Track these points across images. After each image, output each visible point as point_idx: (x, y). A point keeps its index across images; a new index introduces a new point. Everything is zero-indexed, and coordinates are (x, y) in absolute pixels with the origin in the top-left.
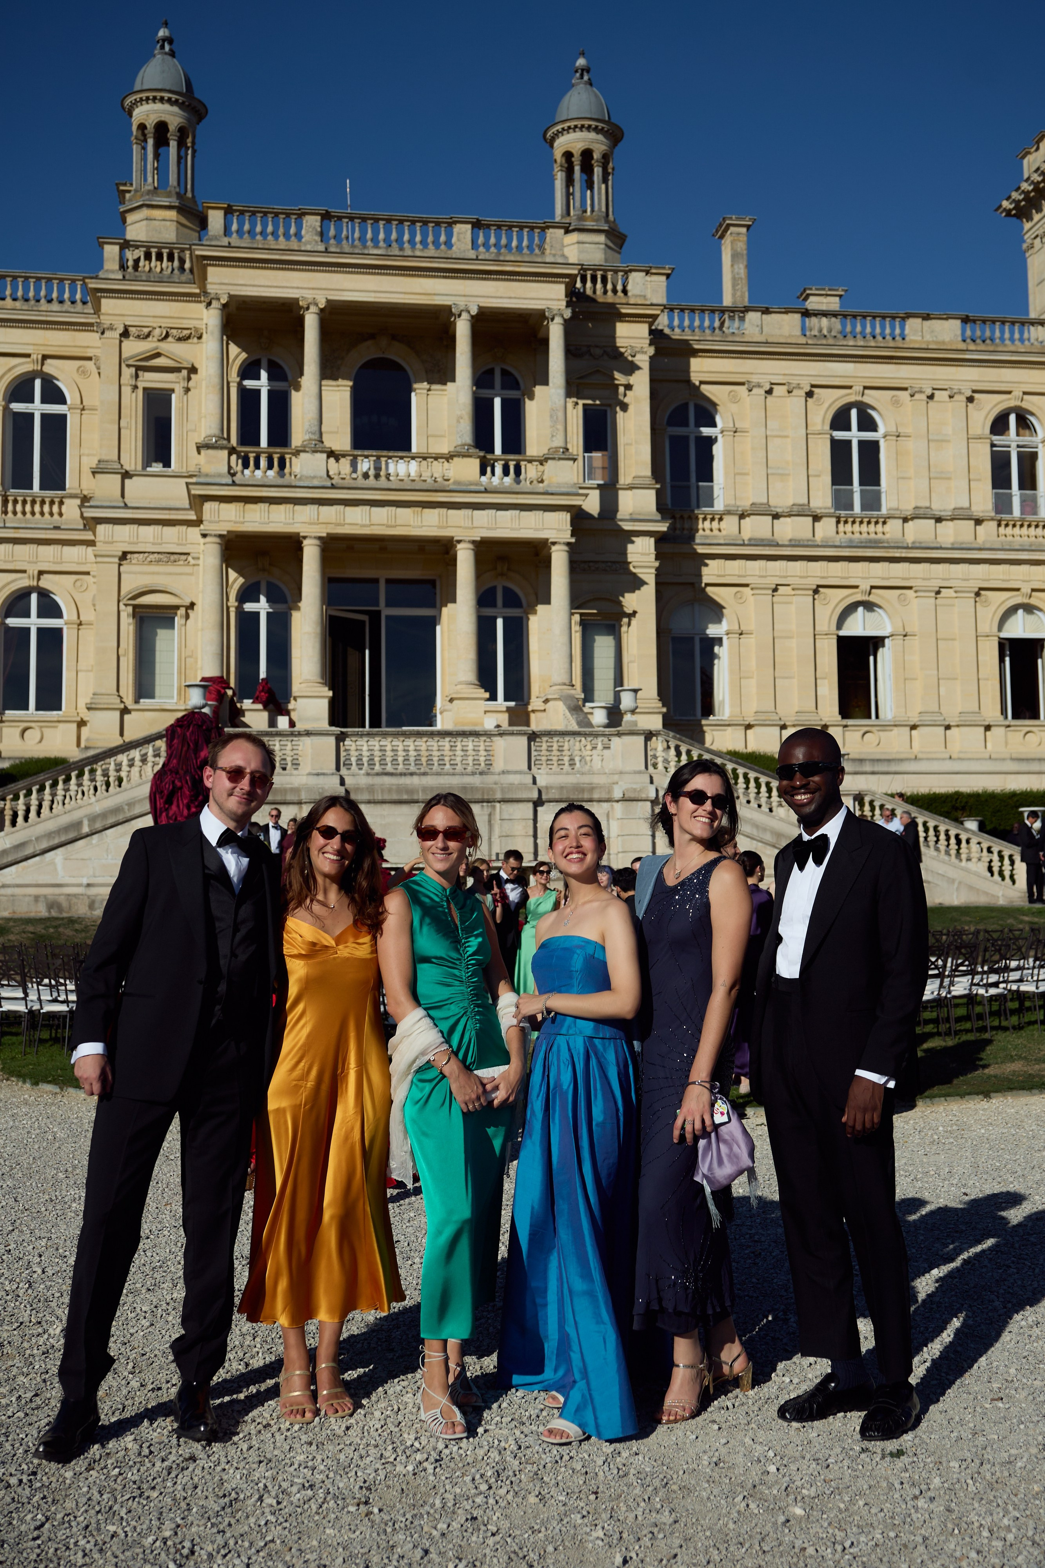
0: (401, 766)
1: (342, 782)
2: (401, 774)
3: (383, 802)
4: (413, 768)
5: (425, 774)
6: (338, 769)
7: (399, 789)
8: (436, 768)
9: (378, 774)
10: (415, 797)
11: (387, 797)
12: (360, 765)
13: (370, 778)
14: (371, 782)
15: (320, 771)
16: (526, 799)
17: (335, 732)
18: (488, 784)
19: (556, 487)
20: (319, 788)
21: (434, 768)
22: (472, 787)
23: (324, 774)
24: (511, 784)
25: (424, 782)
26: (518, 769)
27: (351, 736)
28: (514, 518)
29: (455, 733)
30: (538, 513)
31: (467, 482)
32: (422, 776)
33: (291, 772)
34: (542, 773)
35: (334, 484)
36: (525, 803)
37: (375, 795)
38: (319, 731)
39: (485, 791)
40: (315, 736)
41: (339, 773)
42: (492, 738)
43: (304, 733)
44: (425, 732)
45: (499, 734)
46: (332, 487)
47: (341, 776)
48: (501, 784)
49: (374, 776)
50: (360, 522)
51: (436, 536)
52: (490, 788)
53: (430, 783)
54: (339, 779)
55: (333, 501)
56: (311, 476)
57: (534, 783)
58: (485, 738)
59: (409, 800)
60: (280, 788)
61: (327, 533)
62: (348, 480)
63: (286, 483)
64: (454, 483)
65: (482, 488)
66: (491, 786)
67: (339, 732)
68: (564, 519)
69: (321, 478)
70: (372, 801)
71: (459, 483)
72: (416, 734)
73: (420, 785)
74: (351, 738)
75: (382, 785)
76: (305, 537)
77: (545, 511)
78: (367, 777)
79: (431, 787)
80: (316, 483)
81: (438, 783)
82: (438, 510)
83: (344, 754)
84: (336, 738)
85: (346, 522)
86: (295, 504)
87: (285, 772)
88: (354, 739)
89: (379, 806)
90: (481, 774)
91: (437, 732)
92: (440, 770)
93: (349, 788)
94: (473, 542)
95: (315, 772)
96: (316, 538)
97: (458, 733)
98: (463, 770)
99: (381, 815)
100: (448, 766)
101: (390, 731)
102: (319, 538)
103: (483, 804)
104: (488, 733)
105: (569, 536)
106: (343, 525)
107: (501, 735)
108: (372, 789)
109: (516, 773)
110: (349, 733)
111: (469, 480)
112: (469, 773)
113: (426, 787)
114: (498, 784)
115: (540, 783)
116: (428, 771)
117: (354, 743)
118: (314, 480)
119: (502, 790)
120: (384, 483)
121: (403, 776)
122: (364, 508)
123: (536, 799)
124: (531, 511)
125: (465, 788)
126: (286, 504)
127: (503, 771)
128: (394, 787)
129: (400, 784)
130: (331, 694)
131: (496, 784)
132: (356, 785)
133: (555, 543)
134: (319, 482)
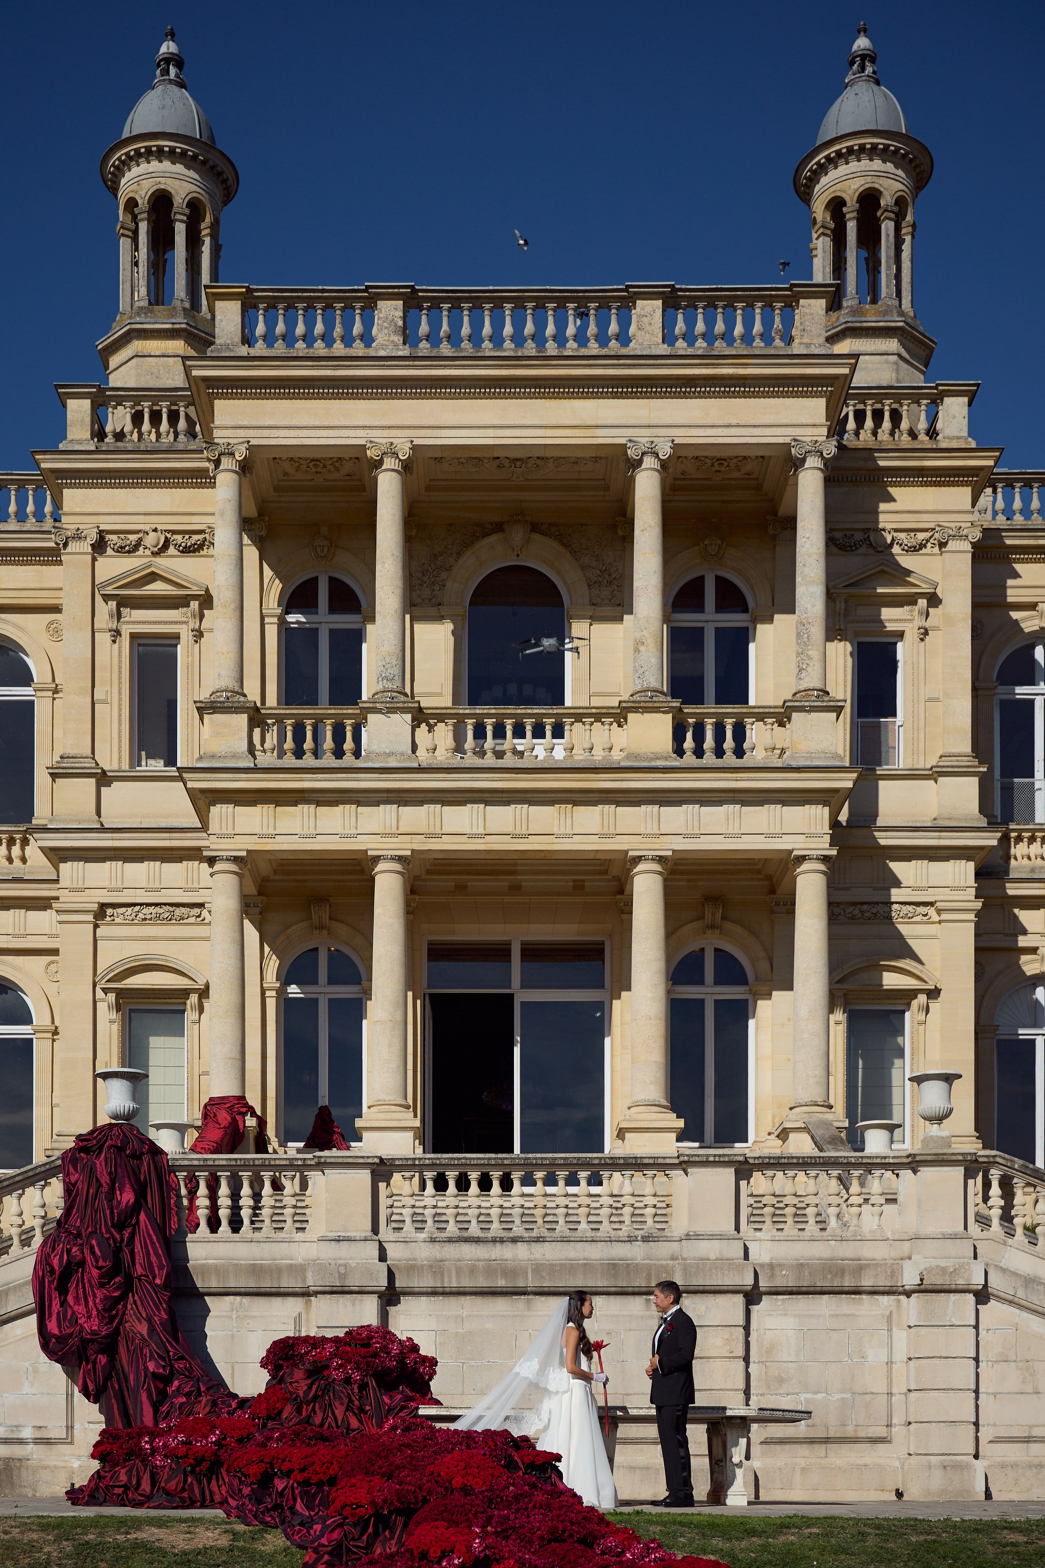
0: (496, 1226)
1: (383, 1257)
2: (494, 1241)
3: (460, 1293)
4: (518, 1230)
5: (539, 1240)
6: (375, 1230)
7: (491, 1268)
8: (561, 1228)
9: (450, 1240)
10: (521, 1284)
11: (467, 1283)
12: (419, 1223)
13: (437, 1245)
14: (438, 1256)
15: (342, 1234)
16: (731, 1288)
17: (370, 1161)
18: (659, 1260)
19: (806, 759)
20: (340, 1265)
21: (558, 1228)
22: (628, 1264)
23: (349, 1239)
24: (702, 1259)
25: (538, 1256)
26: (716, 1230)
27: (401, 1168)
28: (731, 817)
29: (596, 1162)
30: (772, 806)
31: (652, 756)
32: (533, 1244)
33: (292, 1236)
34: (762, 1238)
35: (424, 765)
36: (729, 1295)
37: (446, 1280)
38: (340, 1160)
39: (653, 1272)
40: (333, 1168)
41: (377, 1238)
42: (667, 1172)
43: (313, 1163)
44: (539, 1162)
45: (681, 1163)
46: (420, 770)
47: (380, 1242)
48: (684, 1259)
49: (443, 1244)
50: (467, 831)
51: (597, 851)
52: (662, 1266)
53: (548, 1257)
54: (378, 1247)
55: (423, 795)
56: (385, 753)
57: (746, 1257)
58: (655, 1172)
59: (509, 1289)
60: (269, 1265)
61: (413, 851)
62: (447, 759)
63: (343, 766)
64: (628, 757)
65: (676, 764)
66: (664, 1262)
67: (377, 1161)
68: (819, 816)
69: (402, 755)
70: (441, 1290)
71: (637, 757)
72: (524, 1164)
73: (529, 1260)
74: (403, 1173)
75: (459, 1260)
76: (376, 859)
77: (785, 803)
78: (431, 1245)
79: (551, 1265)
80: (393, 764)
81: (564, 1257)
82: (601, 806)
83: (390, 1202)
84: (372, 1172)
85: (445, 831)
86: (359, 804)
87: (280, 1235)
88: (407, 1174)
89: (452, 1300)
90: (646, 1239)
91: (562, 1162)
92: (568, 1233)
93: (397, 1265)
94: (661, 860)
95: (333, 1235)
96: (392, 859)
97: (603, 1162)
98: (613, 1233)
99: (457, 1317)
100: (583, 1226)
101: (474, 1159)
102: (400, 859)
103: (648, 1297)
104: (661, 1161)
105: (827, 846)
106: (439, 836)
107: (684, 1166)
108: (440, 1267)
109: (712, 1237)
110: (397, 1163)
111: (654, 751)
112: (624, 1239)
113: (542, 1265)
114: (677, 1259)
115: (757, 1257)
116: (546, 1234)
117: (407, 1182)
118: (391, 759)
119: (685, 1270)
120: (509, 761)
121: (498, 1244)
122: (476, 806)
123: (749, 1288)
124: (761, 803)
125: (614, 1266)
126: (345, 803)
127: (688, 1235)
128: (481, 1263)
129: (493, 1258)
130: (417, 1123)
131: (673, 1258)
132: (409, 1260)
133: (802, 859)
134: (399, 761)
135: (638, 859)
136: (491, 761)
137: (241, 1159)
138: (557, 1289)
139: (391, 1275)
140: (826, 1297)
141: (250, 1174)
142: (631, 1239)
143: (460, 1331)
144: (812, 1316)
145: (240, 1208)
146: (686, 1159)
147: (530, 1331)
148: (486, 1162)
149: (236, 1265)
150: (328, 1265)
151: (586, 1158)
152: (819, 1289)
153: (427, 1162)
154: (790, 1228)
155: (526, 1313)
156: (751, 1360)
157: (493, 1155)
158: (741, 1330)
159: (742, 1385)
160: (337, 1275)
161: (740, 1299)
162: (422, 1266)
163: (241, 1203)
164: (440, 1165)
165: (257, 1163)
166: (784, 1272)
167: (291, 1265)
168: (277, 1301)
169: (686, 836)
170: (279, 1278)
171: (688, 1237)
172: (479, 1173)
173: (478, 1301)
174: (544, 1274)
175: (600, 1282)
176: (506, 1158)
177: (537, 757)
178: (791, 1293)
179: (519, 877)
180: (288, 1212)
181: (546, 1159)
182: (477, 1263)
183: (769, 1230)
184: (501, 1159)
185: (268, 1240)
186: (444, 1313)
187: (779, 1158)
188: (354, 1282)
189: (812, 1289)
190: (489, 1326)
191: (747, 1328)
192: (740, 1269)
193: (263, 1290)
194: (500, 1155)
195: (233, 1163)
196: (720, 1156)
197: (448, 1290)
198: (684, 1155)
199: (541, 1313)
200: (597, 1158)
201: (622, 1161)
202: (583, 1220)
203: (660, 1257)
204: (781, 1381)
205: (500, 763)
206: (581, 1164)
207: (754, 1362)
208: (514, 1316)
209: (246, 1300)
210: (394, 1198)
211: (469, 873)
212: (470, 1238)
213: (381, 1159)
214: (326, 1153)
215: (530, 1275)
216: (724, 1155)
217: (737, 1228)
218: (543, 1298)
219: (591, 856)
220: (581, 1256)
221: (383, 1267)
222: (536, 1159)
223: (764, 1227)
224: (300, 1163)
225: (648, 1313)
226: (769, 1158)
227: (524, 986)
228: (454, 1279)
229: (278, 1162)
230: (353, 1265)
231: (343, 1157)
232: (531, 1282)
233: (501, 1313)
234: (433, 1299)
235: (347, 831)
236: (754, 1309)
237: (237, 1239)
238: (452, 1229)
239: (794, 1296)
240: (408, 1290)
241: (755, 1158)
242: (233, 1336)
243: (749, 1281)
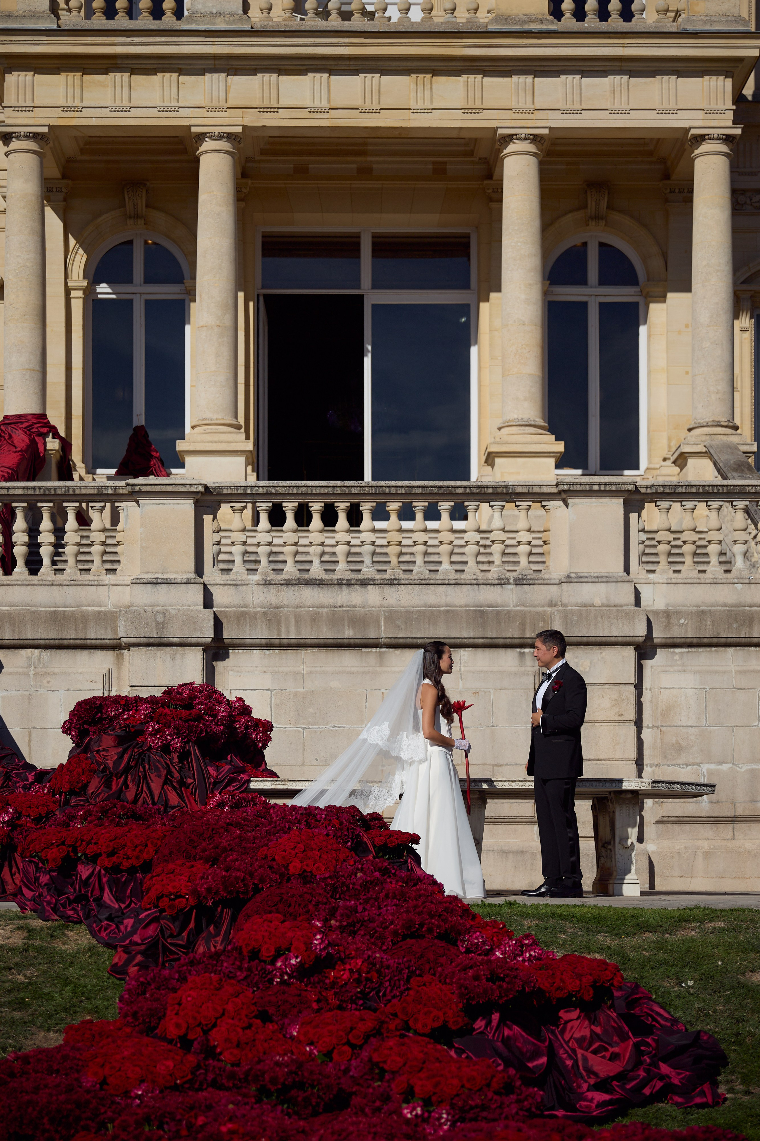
0: (342, 566)
1: (208, 602)
2: (340, 583)
4: (368, 571)
5: (393, 583)
6: (199, 571)
8: (420, 569)
9: (288, 583)
11: (308, 633)
12: (251, 563)
13: (272, 589)
14: (274, 601)
15: (160, 576)
16: (620, 639)
17: (193, 489)
18: (535, 606)
19: (705, 22)
20: (158, 612)
21: (416, 569)
22: (498, 611)
23: (168, 582)
24: (585, 606)
25: (392, 601)
26: (602, 571)
27: (230, 498)
28: (618, 89)
29: (460, 491)
30: (666, 77)
31: (524, 18)
32: (386, 588)
33: (101, 578)
34: (656, 580)
35: (258, 27)
36: (618, 648)
37: (283, 629)
38: (158, 489)
39: (528, 621)
40: (149, 498)
41: (202, 581)
42: (544, 503)
43: (125, 491)
44: (393, 491)
45: (560, 493)
46: (253, 33)
47: (205, 585)
48: (564, 605)
49: (280, 587)
50: (308, 103)
51: (461, 128)
52: (538, 613)
53: (404, 602)
54: (202, 591)
55: (256, 62)
56: (211, 13)
57: (638, 602)
58: (530, 503)
59: (358, 641)
60: (73, 613)
61: (244, 127)
62: (284, 20)
63: (162, 27)
64: (498, 19)
65: (553, 27)
66: (541, 609)
67: (201, 489)
68: (720, 89)
69: (232, 15)
70: (277, 642)
71: (507, 19)
72: (375, 494)
73: (381, 606)
74: (232, 504)
75: (299, 607)
76: (201, 137)
77: (680, 74)
78: (265, 589)
79: (408, 612)
80: (221, 25)
81: (422, 603)
82: (465, 77)
83: (216, 537)
84: (196, 503)
85: (283, 103)
86: (181, 72)
87: (86, 578)
88: (238, 505)
89: (291, 654)
90: (519, 582)
91: (420, 491)
92: (427, 575)
93: (225, 612)
94: (535, 139)
95: (149, 577)
96: (221, 136)
97: (468, 491)
98: (480, 575)
99: (296, 674)
100: (445, 566)
101: (316, 487)
102: (229, 137)
103: (522, 650)
104: (536, 490)
105: (730, 123)
106: (275, 110)
107: (564, 496)
108: (276, 615)
109: (598, 579)
110: (225, 491)
111: (527, 13)
112: (493, 582)
113: (396, 612)
114: (556, 605)
115: (651, 603)
116: (402, 576)
117: (237, 515)
118: (218, 20)
119: (566, 618)
120: (357, 23)
121: (344, 588)
122: (318, 75)
123: (641, 639)
124: (652, 74)
125: (482, 614)
126: (164, 70)
127: (568, 577)
128: (325, 610)
129: (339, 604)
130: (249, 446)
131: (551, 604)
132: (240, 606)
133: (701, 139)
134: (228, 23)
135: (509, 139)
136: (335, 24)
137: (40, 488)
138: (415, 641)
139: (218, 625)
140: (731, 650)
141: (51, 504)
142: (502, 582)
143: (301, 690)
144: (716, 672)
145: (39, 545)
146: (566, 487)
147: (383, 690)
148: (330, 491)
149: (34, 612)
150: (143, 613)
151: (448, 486)
152: (723, 641)
153: (261, 491)
154: (689, 570)
155: (378, 669)
156: (644, 724)
157: (339, 483)
158: (632, 689)
159: (633, 754)
160: (154, 625)
161: (630, 653)
162: (255, 614)
163: (41, 539)
164: (276, 494)
165: (59, 491)
166: (682, 621)
167: (99, 613)
168: (83, 656)
169: (565, 111)
170: (85, 627)
171: (569, 579)
172: (323, 504)
173: (322, 655)
174: (399, 623)
175: (466, 633)
176: (354, 487)
177: (390, 18)
178: (690, 645)
179: (369, 159)
180: (97, 549)
181: (401, 487)
182: (320, 610)
183: (664, 572)
184: (347, 487)
185: (72, 583)
186: (281, 669)
187: (676, 486)
188: (174, 632)
189: (715, 641)
190: (334, 684)
191: (639, 686)
192: (630, 617)
193: (66, 642)
194: (347, 483)
195: (31, 492)
196: (606, 484)
197: (285, 641)
198: (563, 483)
199: (396, 669)
200: (461, 486)
201: (490, 490)
202: (445, 559)
203: (536, 602)
204: (679, 749)
205: (347, 26)
206: (443, 494)
207: (648, 727)
208: (364, 672)
209: (46, 654)
210: (222, 534)
211: (310, 153)
212: (311, 580)
213: (206, 487)
214: (141, 480)
215: (382, 623)
216: (611, 484)
217: (627, 569)
218: (398, 652)
219: (454, 135)
220: (443, 600)
221: (209, 614)
222: (389, 487)
223: (658, 568)
224: (110, 491)
225: (522, 669)
226: (664, 486)
227: (376, 285)
228: (293, 628)
229: (84, 491)
230: (173, 612)
231: (161, 485)
232: (384, 633)
233: (348, 669)
234: (267, 652)
235: (167, 104)
236: (648, 664)
237: (36, 582)
238: (290, 570)
239: (694, 649)
240: (239, 641)
241: (647, 487)
242: (30, 697)
243: (641, 630)
